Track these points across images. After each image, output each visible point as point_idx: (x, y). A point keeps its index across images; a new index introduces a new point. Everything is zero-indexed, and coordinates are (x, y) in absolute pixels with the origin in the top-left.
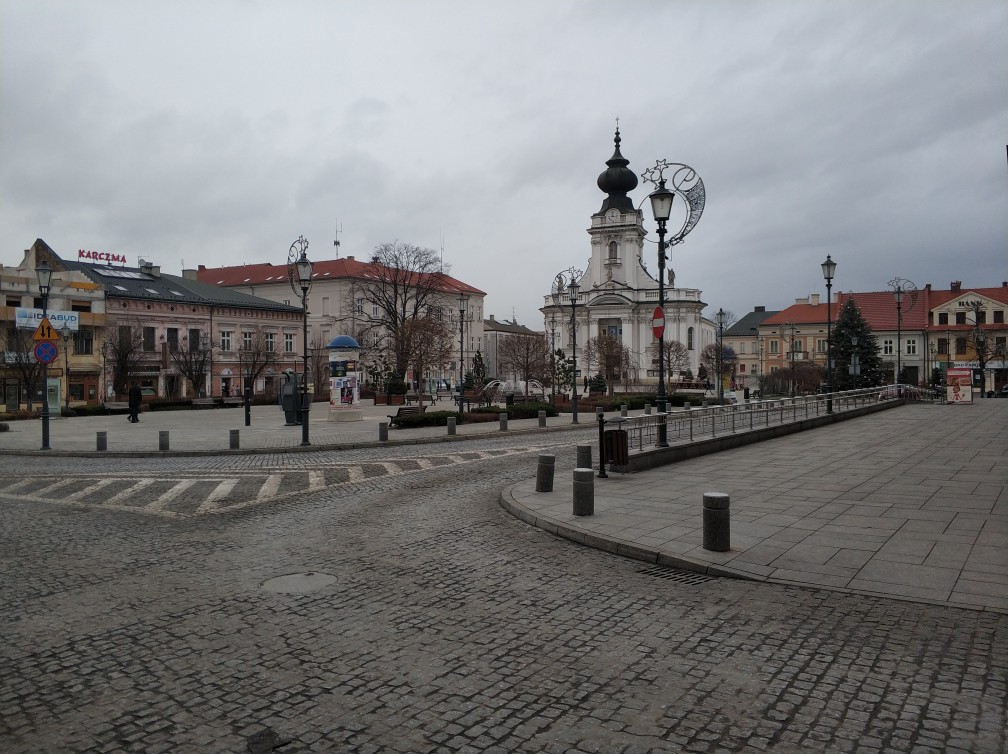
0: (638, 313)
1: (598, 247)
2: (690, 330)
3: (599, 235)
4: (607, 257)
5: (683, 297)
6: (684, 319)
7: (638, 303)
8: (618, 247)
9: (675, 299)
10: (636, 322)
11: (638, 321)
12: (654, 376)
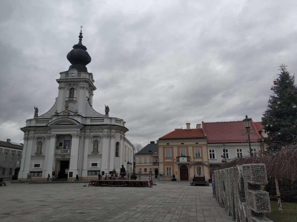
0: (85, 132)
1: (62, 91)
2: (117, 144)
3: (63, 84)
4: (68, 96)
5: (113, 123)
6: (114, 137)
7: (85, 125)
8: (75, 91)
9: (109, 123)
10: (83, 137)
11: (84, 137)
12: (92, 175)
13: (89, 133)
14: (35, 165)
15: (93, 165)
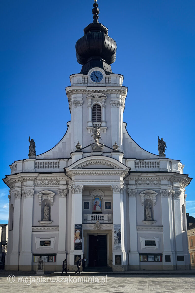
0: (127, 184)
3: (80, 95)
7: (129, 172)
8: (103, 110)
11: (128, 194)
12: (147, 261)
13: (135, 187)
14: (41, 241)
15: (147, 245)
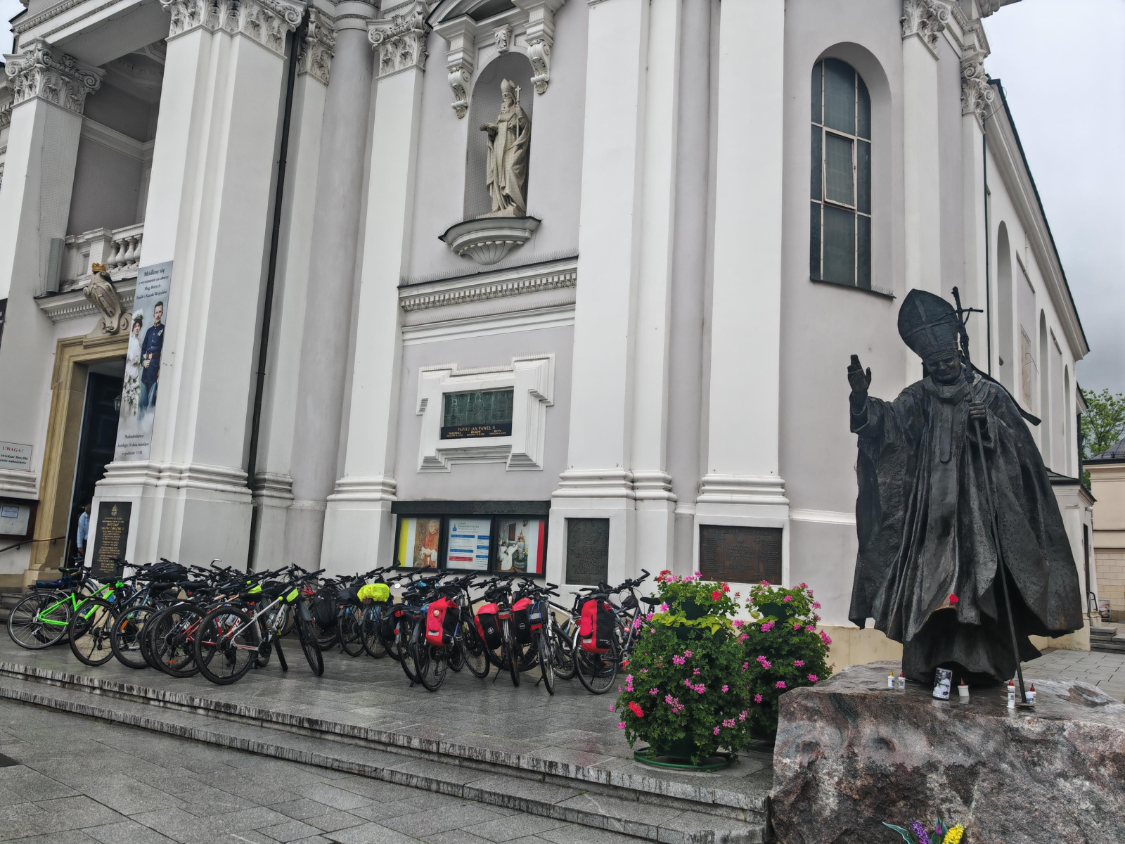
2: (844, 75)
15: (454, 429)
